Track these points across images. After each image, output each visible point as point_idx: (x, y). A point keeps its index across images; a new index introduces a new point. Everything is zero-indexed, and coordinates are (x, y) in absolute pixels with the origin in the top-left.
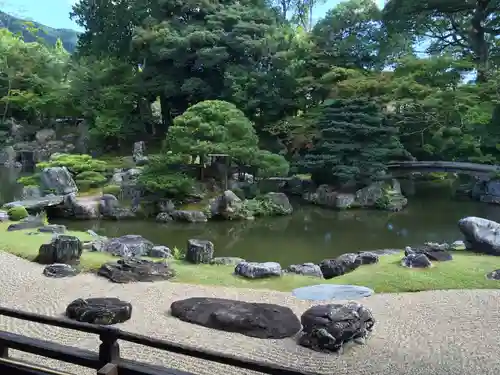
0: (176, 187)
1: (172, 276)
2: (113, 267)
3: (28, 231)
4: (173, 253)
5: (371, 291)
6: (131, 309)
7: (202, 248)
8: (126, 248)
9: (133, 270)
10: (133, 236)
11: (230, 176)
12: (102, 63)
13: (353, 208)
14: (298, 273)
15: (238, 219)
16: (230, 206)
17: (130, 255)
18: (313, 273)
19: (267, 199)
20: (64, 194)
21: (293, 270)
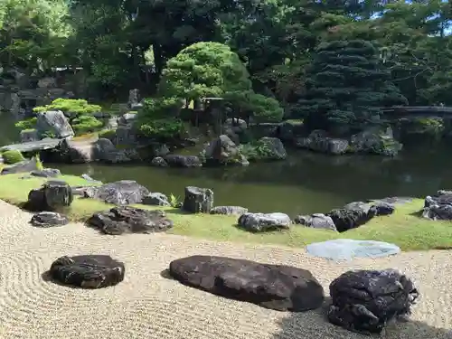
0: (170, 131)
1: (169, 227)
2: (106, 216)
3: (22, 175)
4: (169, 200)
5: (397, 249)
6: (123, 269)
7: (201, 197)
8: (119, 195)
9: (127, 220)
10: (128, 182)
11: (224, 121)
12: (97, 12)
13: (348, 152)
14: (309, 225)
15: (232, 164)
16: (226, 151)
17: (124, 202)
18: (326, 226)
19: (262, 144)
20: (60, 138)
21: (303, 222)
